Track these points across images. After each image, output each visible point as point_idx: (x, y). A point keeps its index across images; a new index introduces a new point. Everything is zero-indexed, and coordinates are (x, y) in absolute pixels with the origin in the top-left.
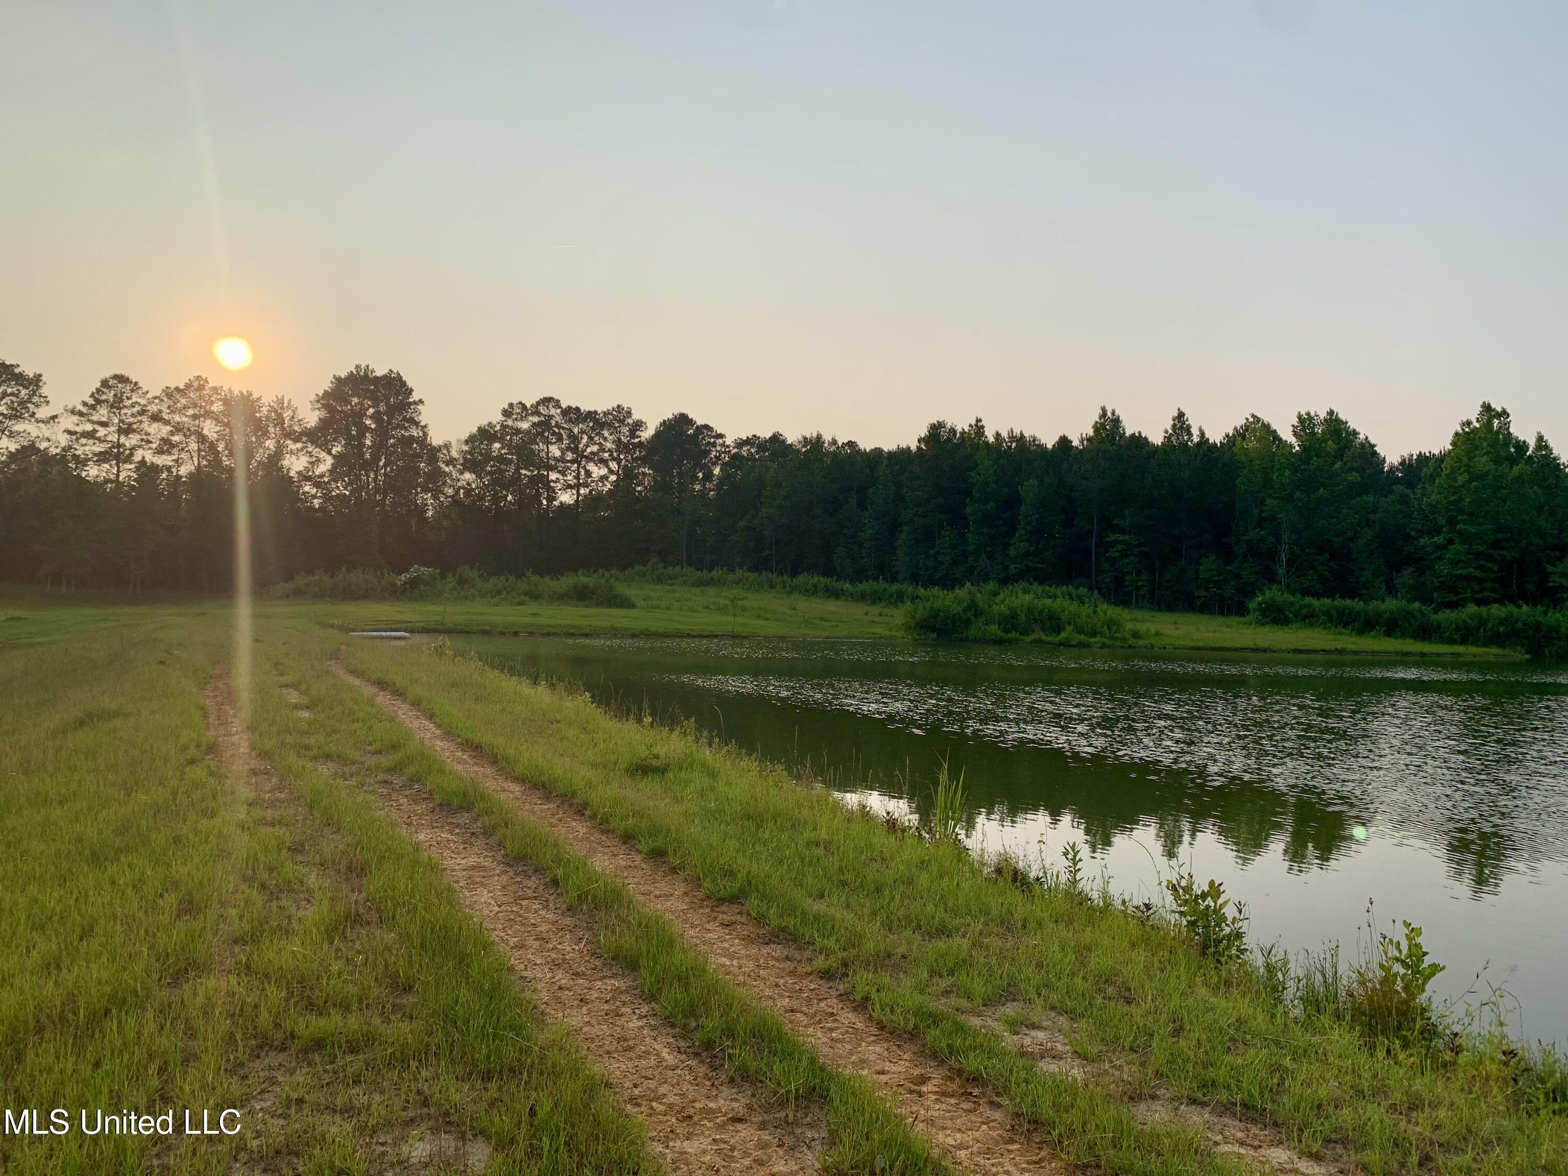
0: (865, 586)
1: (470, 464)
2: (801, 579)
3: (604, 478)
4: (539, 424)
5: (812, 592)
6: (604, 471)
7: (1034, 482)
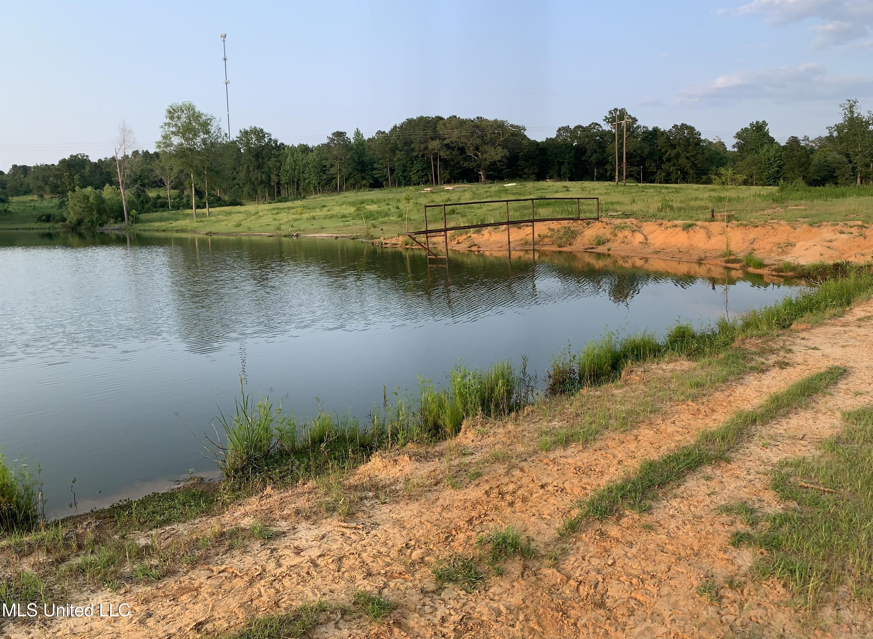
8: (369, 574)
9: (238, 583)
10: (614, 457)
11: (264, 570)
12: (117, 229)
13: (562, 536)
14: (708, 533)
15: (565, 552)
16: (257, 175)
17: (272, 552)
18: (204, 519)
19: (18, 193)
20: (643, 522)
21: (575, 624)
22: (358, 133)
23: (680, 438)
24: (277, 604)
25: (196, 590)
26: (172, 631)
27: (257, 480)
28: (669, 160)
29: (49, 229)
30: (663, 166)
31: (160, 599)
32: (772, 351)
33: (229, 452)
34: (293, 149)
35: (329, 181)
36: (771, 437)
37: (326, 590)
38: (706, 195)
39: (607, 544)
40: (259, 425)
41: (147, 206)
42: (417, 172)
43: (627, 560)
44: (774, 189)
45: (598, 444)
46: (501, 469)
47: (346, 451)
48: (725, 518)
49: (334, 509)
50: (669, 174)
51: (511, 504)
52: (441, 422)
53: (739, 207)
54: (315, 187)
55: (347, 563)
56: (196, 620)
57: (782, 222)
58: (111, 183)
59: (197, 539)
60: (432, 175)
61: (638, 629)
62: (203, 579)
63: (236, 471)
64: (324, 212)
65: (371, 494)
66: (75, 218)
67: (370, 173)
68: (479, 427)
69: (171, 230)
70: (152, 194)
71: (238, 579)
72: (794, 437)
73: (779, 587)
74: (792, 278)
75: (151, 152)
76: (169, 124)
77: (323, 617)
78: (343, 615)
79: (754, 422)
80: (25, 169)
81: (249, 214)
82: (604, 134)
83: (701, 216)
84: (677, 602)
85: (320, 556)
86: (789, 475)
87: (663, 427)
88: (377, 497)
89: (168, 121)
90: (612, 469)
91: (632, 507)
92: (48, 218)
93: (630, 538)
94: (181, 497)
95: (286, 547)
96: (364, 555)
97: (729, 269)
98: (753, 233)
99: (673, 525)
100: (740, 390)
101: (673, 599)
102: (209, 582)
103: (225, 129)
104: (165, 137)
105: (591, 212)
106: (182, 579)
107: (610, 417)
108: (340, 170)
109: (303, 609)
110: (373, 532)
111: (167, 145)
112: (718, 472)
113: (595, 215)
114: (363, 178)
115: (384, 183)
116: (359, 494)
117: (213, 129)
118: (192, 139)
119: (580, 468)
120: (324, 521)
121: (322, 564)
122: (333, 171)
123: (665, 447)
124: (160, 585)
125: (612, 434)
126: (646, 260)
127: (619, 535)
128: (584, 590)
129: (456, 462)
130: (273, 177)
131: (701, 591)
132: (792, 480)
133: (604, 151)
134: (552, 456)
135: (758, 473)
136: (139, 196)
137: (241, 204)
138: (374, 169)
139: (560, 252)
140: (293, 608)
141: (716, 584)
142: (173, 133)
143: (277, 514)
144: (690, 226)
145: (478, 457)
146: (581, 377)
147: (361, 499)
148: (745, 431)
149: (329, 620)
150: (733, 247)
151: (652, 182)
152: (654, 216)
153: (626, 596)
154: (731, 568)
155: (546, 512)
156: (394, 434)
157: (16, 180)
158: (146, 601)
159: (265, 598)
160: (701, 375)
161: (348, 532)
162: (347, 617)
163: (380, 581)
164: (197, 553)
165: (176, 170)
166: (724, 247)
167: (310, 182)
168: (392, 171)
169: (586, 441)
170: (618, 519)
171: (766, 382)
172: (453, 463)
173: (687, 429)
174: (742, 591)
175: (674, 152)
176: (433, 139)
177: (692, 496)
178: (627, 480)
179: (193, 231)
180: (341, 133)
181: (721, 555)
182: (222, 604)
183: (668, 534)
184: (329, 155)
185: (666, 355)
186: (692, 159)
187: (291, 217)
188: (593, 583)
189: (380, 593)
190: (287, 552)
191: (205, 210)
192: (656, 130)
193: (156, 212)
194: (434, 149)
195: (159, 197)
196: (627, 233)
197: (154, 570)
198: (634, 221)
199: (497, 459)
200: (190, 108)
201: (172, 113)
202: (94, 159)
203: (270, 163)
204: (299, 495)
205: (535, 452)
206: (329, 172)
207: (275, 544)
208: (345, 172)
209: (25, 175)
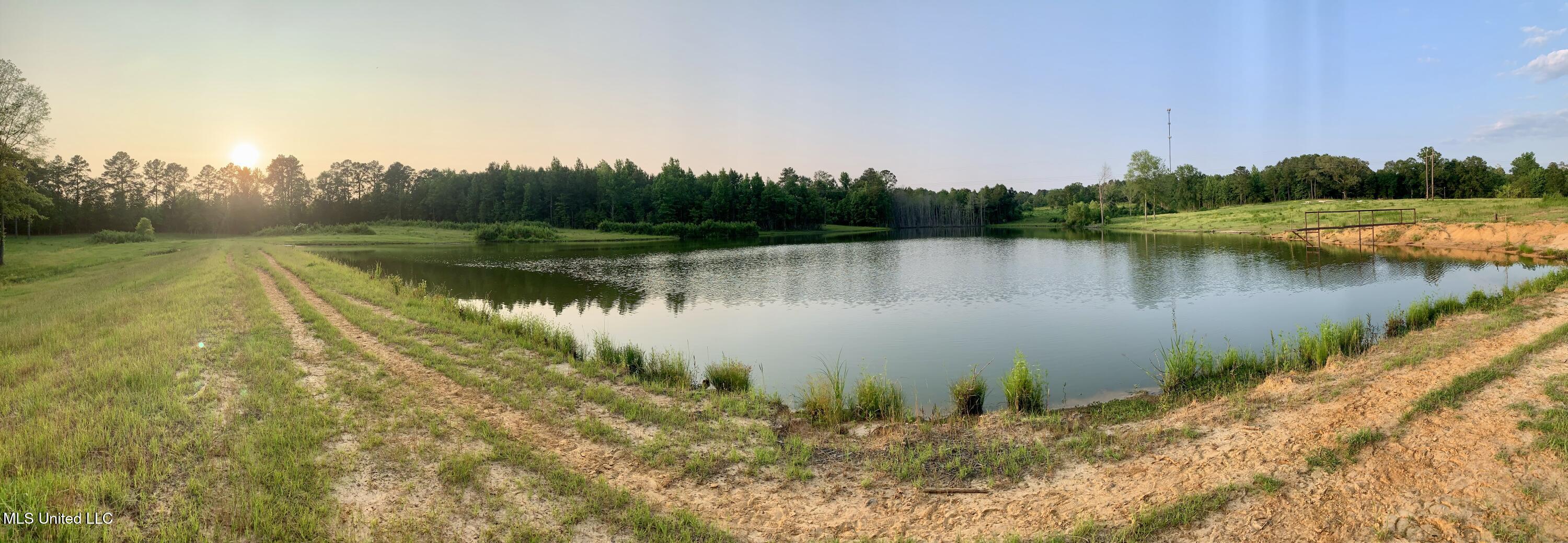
0: (466, 224)
1: (321, 186)
2: (442, 223)
3: (369, 188)
4: (344, 170)
5: (446, 227)
6: (369, 186)
7: (529, 184)
8: (1265, 462)
9: (1174, 469)
10: (1434, 374)
11: (1191, 461)
12: (1096, 228)
13: (1401, 423)
14: (1501, 421)
15: (1403, 433)
16: (1188, 194)
17: (1197, 447)
18: (1149, 421)
19: (1039, 205)
20: (1456, 415)
21: (1413, 477)
22: (1254, 168)
23: (1479, 362)
24: (1200, 486)
25: (1145, 471)
26: (1129, 499)
27: (1184, 396)
28: (1464, 182)
29: (1055, 227)
30: (1460, 186)
31: (1120, 475)
32: (1542, 306)
33: (1166, 374)
34: (1210, 178)
35: (1235, 197)
36: (1543, 361)
37: (1235, 475)
38: (1492, 205)
39: (1432, 428)
40: (1187, 356)
41: (1116, 213)
42: (1300, 191)
43: (1446, 438)
44: (1539, 200)
45: (1423, 366)
46: (1355, 391)
47: (1247, 375)
48: (1512, 412)
49: (1240, 416)
50: (1464, 192)
51: (1363, 414)
52: (1313, 357)
53: (1515, 212)
54: (1225, 202)
55: (1249, 455)
56: (1144, 493)
57: (1546, 221)
58: (1095, 200)
59: (1146, 435)
60: (1310, 192)
61: (1456, 481)
62: (1149, 464)
63: (1171, 388)
64: (1232, 216)
65: (1265, 405)
66: (1072, 220)
67: (1262, 193)
68: (1339, 362)
69: (1131, 228)
70: (1119, 206)
71: (1173, 466)
72: (1560, 361)
73: (1553, 456)
74: (1554, 259)
75: (1121, 180)
76: (1133, 164)
77: (1233, 494)
78: (1247, 492)
79: (1531, 351)
80: (1045, 192)
81: (1181, 218)
82: (1417, 166)
83: (1488, 219)
84: (1482, 464)
85: (1231, 450)
86: (1557, 386)
87: (1467, 355)
88: (1269, 407)
89: (1132, 161)
90: (1433, 382)
91: (1448, 405)
92: (1055, 220)
93: (1447, 425)
94: (1134, 404)
95: (1206, 444)
96: (1261, 448)
97: (1509, 255)
98: (1525, 230)
99: (1477, 416)
100: (1520, 331)
101: (1479, 462)
102: (1153, 466)
103: (1168, 166)
104: (1130, 171)
105: (1410, 219)
106: (1135, 462)
107: (1430, 349)
108: (1242, 191)
109: (1219, 489)
110: (1267, 432)
111: (1131, 176)
112: (1507, 384)
113: (1413, 221)
114: (1258, 196)
115: (1271, 199)
116: (1257, 405)
117: (1160, 166)
118: (1147, 173)
119: (1411, 381)
120: (1233, 425)
121: (1232, 456)
122: (1237, 191)
123: (1469, 368)
124: (1121, 465)
125: (1432, 360)
126: (1450, 250)
127: (1440, 423)
128: (1417, 456)
129: (1323, 385)
130: (1198, 195)
131: (1499, 457)
132: (1559, 388)
133: (1418, 178)
134: (1392, 374)
135: (1535, 384)
136: (1111, 207)
137: (1176, 212)
138: (1264, 191)
139: (1389, 246)
140: (1212, 489)
141: (1509, 453)
142: (1135, 169)
143: (1200, 420)
144: (1480, 226)
145: (1338, 381)
146: (1408, 325)
147: (1259, 409)
148: (1524, 358)
149: (1237, 496)
150: (1512, 240)
151: (1452, 197)
152: (1455, 220)
153: (1446, 460)
154: (1518, 443)
155: (1390, 408)
156: (1281, 364)
157: (1039, 198)
158: (1111, 475)
159: (1192, 481)
160: (1492, 322)
161: (1249, 432)
162: (1249, 493)
163: (1272, 466)
164: (1146, 445)
165: (1136, 191)
166: (1505, 240)
167: (1222, 198)
168: (1276, 191)
169: (1415, 365)
170: (1439, 412)
171: (1538, 327)
172: (1321, 385)
173: (1484, 357)
174: (1527, 458)
175: (1468, 176)
176: (1312, 169)
177: (1489, 398)
178: (1444, 388)
179: (1144, 229)
180: (1243, 168)
181: (1511, 435)
182: (1162, 483)
183: (1473, 422)
184: (1234, 182)
185: (1467, 310)
186: (1481, 181)
187: (1209, 220)
188: (1424, 452)
189: (1272, 474)
190: (1207, 448)
191: (1153, 216)
192: (1454, 162)
193: (1121, 217)
194: (1312, 176)
195: (1124, 208)
196: (1435, 232)
197: (1117, 454)
198: (1441, 224)
199: (1353, 384)
200: (1147, 153)
201: (1135, 157)
202: (1085, 185)
203: (1196, 187)
204: (1216, 407)
205: (1380, 372)
206: (1235, 192)
207: (1199, 442)
208: (1246, 192)
209: (1045, 195)
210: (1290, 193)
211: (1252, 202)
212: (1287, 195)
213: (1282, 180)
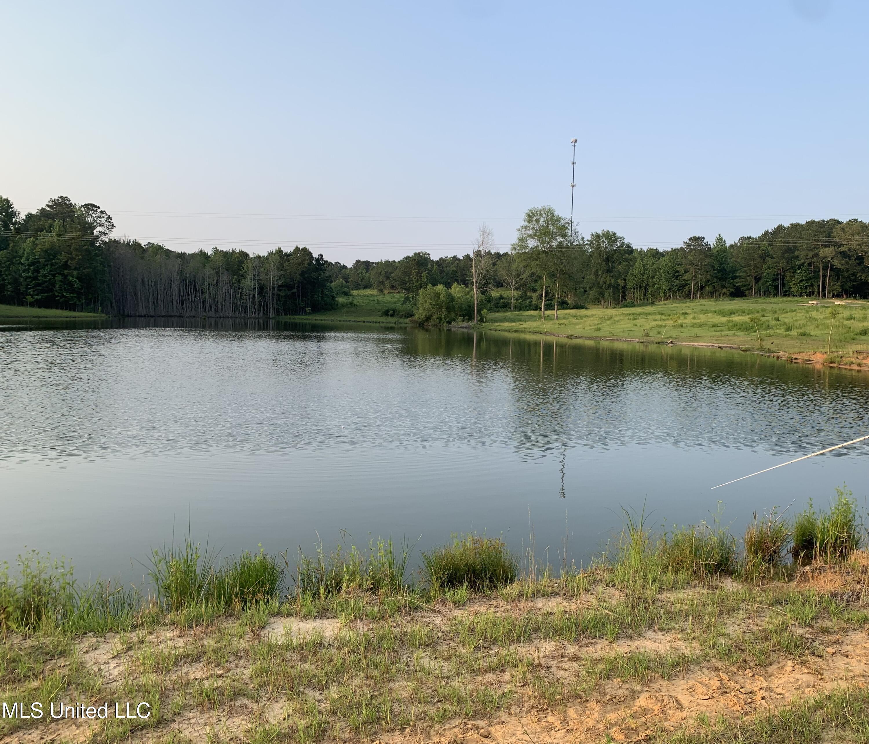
12: (466, 328)
16: (605, 280)
19: (358, 287)
22: (720, 240)
29: (395, 323)
34: (642, 254)
35: (682, 287)
41: (494, 305)
42: (801, 281)
54: (665, 294)
58: (458, 282)
60: (819, 286)
66: (424, 314)
67: (731, 281)
70: (495, 293)
76: (526, 228)
80: (367, 265)
81: (600, 318)
89: (526, 224)
92: (394, 313)
104: (522, 240)
108: (695, 276)
111: (523, 248)
114: (723, 287)
115: (747, 292)
117: (570, 233)
118: (548, 243)
122: (687, 277)
130: (620, 282)
137: (587, 309)
138: (735, 277)
142: (529, 236)
157: (358, 274)
165: (526, 271)
167: (659, 288)
168: (757, 279)
176: (825, 246)
179: (550, 333)
180: (699, 238)
184: (683, 261)
187: (652, 323)
191: (554, 312)
193: (498, 312)
194: (825, 257)
195: (502, 297)
200: (550, 212)
201: (531, 217)
202: (434, 257)
203: (619, 268)
206: (683, 278)
208: (702, 279)
209: (367, 270)
210: (783, 285)
211: (711, 295)
212: (776, 288)
213: (770, 262)
